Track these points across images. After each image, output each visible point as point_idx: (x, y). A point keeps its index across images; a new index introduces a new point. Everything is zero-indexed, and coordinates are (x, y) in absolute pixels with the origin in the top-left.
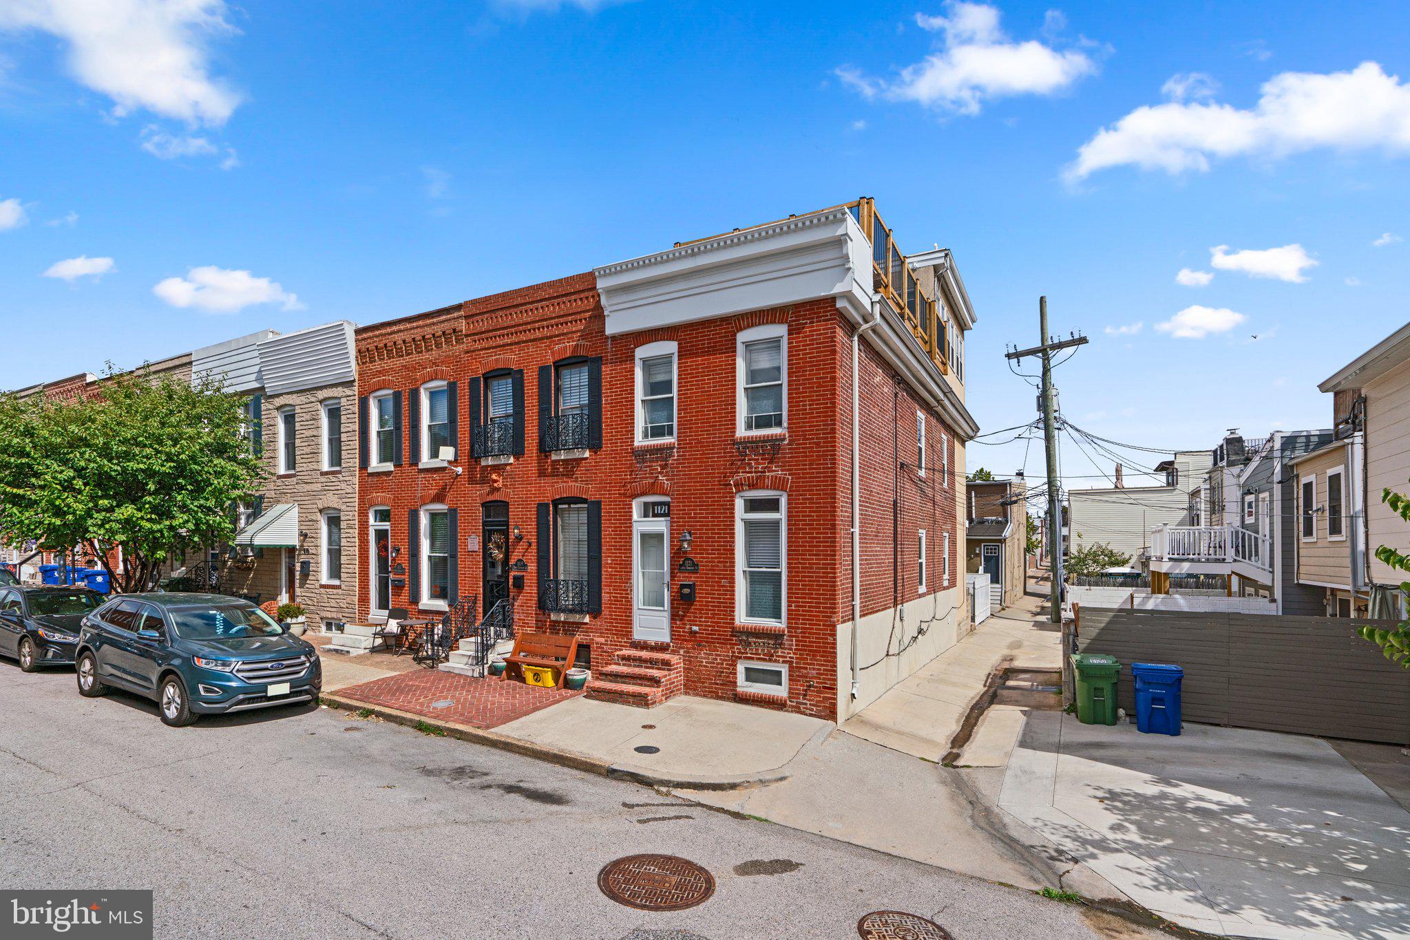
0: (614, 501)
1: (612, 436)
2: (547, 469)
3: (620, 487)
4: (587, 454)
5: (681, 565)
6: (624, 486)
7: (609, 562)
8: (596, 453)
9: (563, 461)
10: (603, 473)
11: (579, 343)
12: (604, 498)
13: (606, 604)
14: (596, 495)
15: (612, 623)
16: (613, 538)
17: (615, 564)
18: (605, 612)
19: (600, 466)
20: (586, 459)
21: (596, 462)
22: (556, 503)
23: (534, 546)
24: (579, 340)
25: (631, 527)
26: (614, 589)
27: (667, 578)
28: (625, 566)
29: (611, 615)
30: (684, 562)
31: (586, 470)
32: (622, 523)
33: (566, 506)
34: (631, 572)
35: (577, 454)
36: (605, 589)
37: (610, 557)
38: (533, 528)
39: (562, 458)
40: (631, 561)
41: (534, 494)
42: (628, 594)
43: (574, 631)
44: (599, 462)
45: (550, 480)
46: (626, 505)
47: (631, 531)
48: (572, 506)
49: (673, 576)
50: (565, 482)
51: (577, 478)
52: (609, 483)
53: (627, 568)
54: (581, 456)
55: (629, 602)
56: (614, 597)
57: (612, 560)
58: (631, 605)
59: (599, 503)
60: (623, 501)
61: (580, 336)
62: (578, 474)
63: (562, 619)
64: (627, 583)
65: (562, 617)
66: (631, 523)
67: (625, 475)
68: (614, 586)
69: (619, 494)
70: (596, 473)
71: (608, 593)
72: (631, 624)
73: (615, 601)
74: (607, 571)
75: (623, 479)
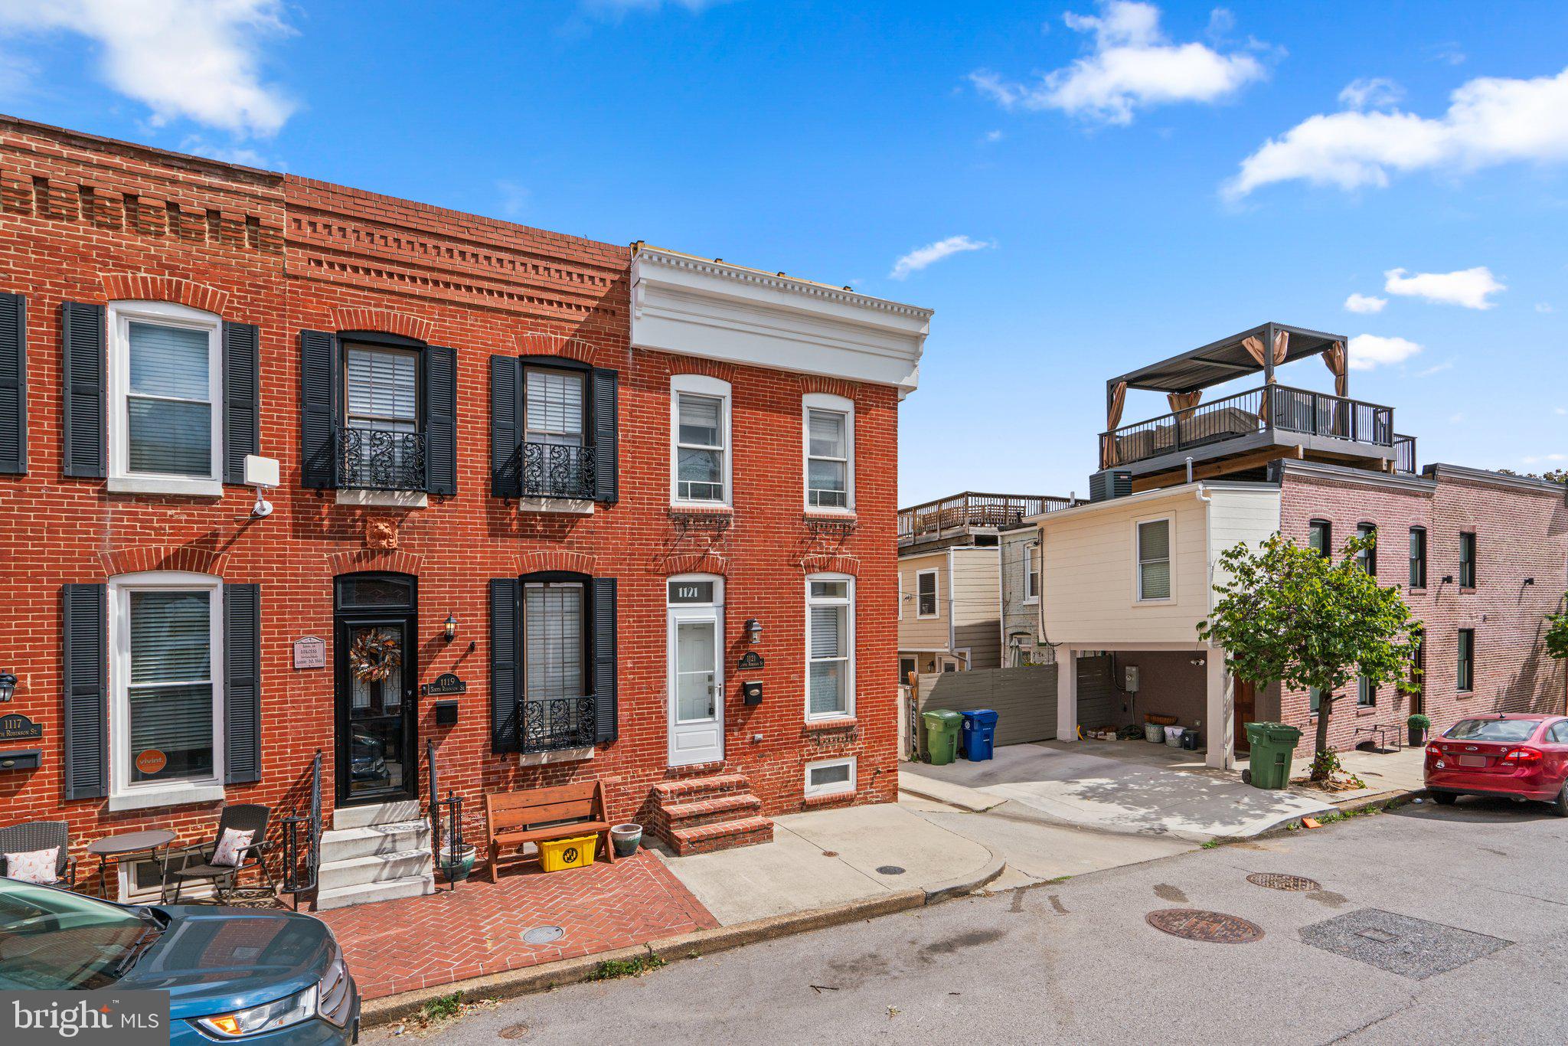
0: (638, 580)
1: (634, 488)
2: (510, 525)
3: (647, 560)
4: (591, 509)
5: (741, 662)
6: (654, 560)
7: (629, 665)
8: (606, 509)
9: (542, 514)
10: (617, 538)
11: (576, 340)
12: (621, 575)
13: (623, 726)
14: (607, 570)
15: (635, 751)
16: (634, 632)
17: (639, 668)
18: (624, 738)
19: (615, 528)
20: (589, 516)
21: (607, 523)
22: (525, 578)
23: (481, 651)
24: (574, 335)
25: (664, 615)
26: (637, 704)
27: (719, 680)
28: (658, 669)
29: (634, 740)
30: (745, 657)
31: (587, 532)
32: (651, 611)
33: (541, 585)
34: (665, 677)
35: (572, 507)
36: (623, 705)
37: (630, 658)
38: (480, 621)
39: (544, 509)
40: (665, 662)
41: (479, 563)
42: (660, 707)
43: (567, 775)
44: (612, 523)
45: (517, 543)
46: (659, 585)
47: (664, 621)
48: (552, 585)
49: (728, 675)
50: (548, 548)
51: (572, 542)
52: (630, 554)
53: (658, 672)
54: (579, 511)
55: (662, 718)
56: (637, 714)
57: (634, 663)
58: (666, 722)
59: (614, 582)
60: (653, 580)
61: (577, 330)
62: (572, 536)
63: (544, 761)
64: (659, 692)
65: (544, 758)
66: (665, 610)
67: (656, 545)
68: (638, 699)
69: (646, 570)
70: (607, 539)
71: (626, 710)
72: (666, 747)
73: (639, 719)
74: (626, 679)
75: (653, 550)
